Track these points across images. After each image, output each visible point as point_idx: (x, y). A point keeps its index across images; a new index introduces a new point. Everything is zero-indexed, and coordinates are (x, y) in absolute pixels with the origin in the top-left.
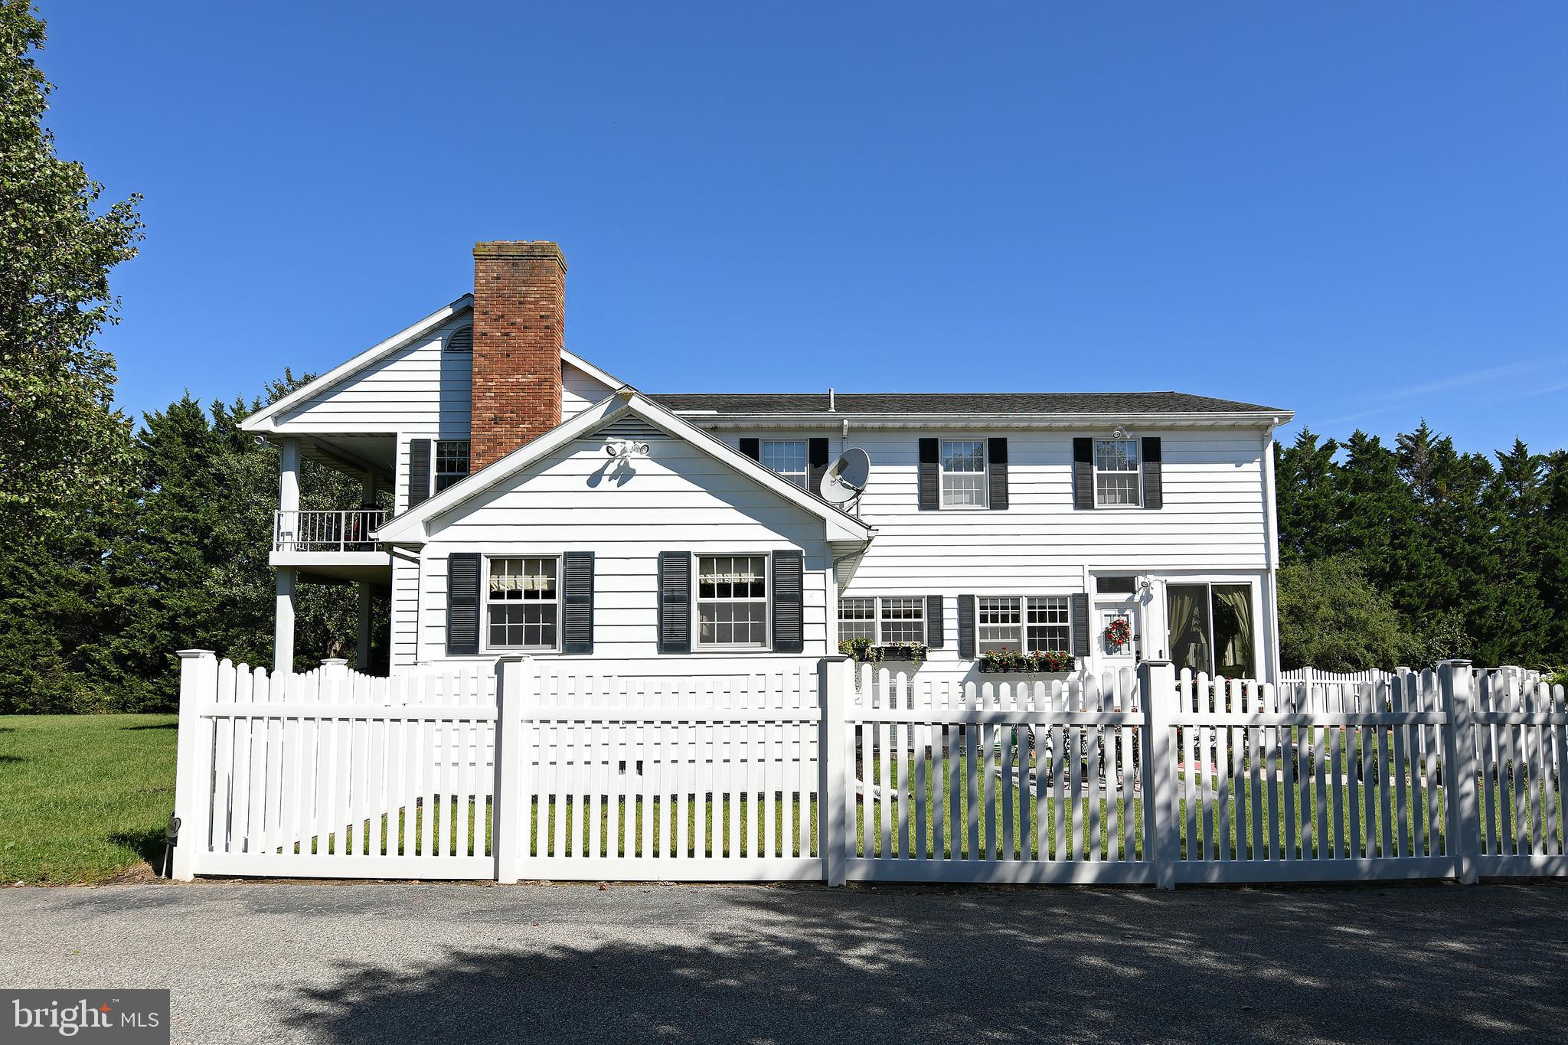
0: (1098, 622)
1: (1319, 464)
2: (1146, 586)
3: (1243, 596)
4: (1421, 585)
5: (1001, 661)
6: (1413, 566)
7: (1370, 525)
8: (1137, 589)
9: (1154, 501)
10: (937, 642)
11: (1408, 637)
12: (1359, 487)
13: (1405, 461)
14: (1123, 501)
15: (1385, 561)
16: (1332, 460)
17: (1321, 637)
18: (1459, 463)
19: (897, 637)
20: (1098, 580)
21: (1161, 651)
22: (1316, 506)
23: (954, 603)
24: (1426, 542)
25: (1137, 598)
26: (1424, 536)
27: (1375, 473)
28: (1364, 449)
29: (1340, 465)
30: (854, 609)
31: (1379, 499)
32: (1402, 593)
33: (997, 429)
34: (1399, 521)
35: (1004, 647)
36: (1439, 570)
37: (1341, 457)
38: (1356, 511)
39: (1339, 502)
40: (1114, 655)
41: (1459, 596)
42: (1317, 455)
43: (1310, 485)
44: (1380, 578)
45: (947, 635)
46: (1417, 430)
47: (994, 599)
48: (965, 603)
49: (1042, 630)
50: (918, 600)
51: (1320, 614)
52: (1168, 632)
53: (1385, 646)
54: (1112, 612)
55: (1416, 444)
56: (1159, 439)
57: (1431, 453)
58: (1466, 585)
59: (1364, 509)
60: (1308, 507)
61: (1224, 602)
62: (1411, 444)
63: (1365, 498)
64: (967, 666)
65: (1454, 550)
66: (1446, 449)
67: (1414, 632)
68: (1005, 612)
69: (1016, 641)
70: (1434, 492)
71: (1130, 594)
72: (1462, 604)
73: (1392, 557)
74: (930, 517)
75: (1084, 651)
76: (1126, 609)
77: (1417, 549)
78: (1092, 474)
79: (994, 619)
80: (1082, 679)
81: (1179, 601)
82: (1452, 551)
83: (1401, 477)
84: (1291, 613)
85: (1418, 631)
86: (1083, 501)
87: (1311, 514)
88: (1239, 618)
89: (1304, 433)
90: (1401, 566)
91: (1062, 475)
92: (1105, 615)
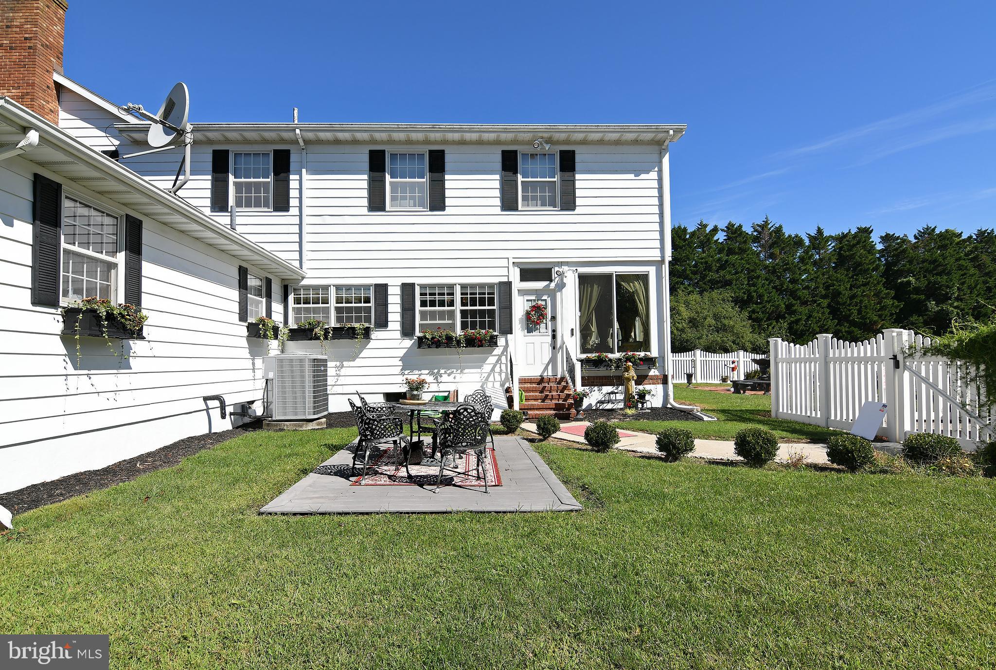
0: (520, 306)
1: (708, 239)
2: (561, 275)
3: (642, 284)
4: (764, 307)
5: (433, 338)
6: (760, 296)
7: (736, 273)
8: (553, 278)
9: (568, 203)
10: (382, 323)
11: (756, 336)
12: (731, 252)
13: (756, 239)
14: (543, 204)
15: (744, 293)
16: (715, 238)
17: (707, 336)
18: (786, 239)
19: (349, 319)
20: (521, 270)
21: (572, 330)
22: (706, 263)
23: (398, 291)
24: (767, 283)
25: (553, 285)
26: (766, 279)
27: (740, 244)
28: (734, 231)
29: (720, 241)
30: (311, 296)
31: (742, 259)
32: (753, 311)
33: (436, 142)
34: (752, 271)
35: (439, 327)
36: (774, 298)
37: (721, 237)
38: (728, 265)
39: (719, 260)
40: (534, 333)
41: (785, 313)
42: (707, 234)
43: (704, 252)
44: (741, 303)
45: (391, 317)
46: (763, 221)
47: (432, 286)
48: (407, 289)
49: (474, 313)
50: (367, 287)
51: (706, 323)
52: (578, 314)
53: (743, 341)
54: (533, 298)
55: (763, 229)
56: (573, 152)
57: (771, 234)
58: (789, 307)
59: (733, 265)
60: (702, 263)
61: (626, 289)
62: (759, 229)
63: (733, 258)
64: (408, 343)
65: (783, 287)
66: (779, 231)
67: (760, 333)
68: (441, 298)
69: (450, 322)
70: (772, 256)
71: (547, 283)
72: (786, 318)
73: (748, 291)
74: (378, 217)
75: (507, 330)
76: (543, 295)
77: (762, 286)
78: (516, 181)
79: (433, 303)
80: (505, 353)
81: (589, 289)
82: (782, 288)
83: (754, 248)
84: (690, 322)
85: (762, 333)
86: (509, 204)
87: (703, 267)
88: (637, 300)
89: (701, 223)
90: (753, 296)
91: (492, 183)
92: (527, 300)
